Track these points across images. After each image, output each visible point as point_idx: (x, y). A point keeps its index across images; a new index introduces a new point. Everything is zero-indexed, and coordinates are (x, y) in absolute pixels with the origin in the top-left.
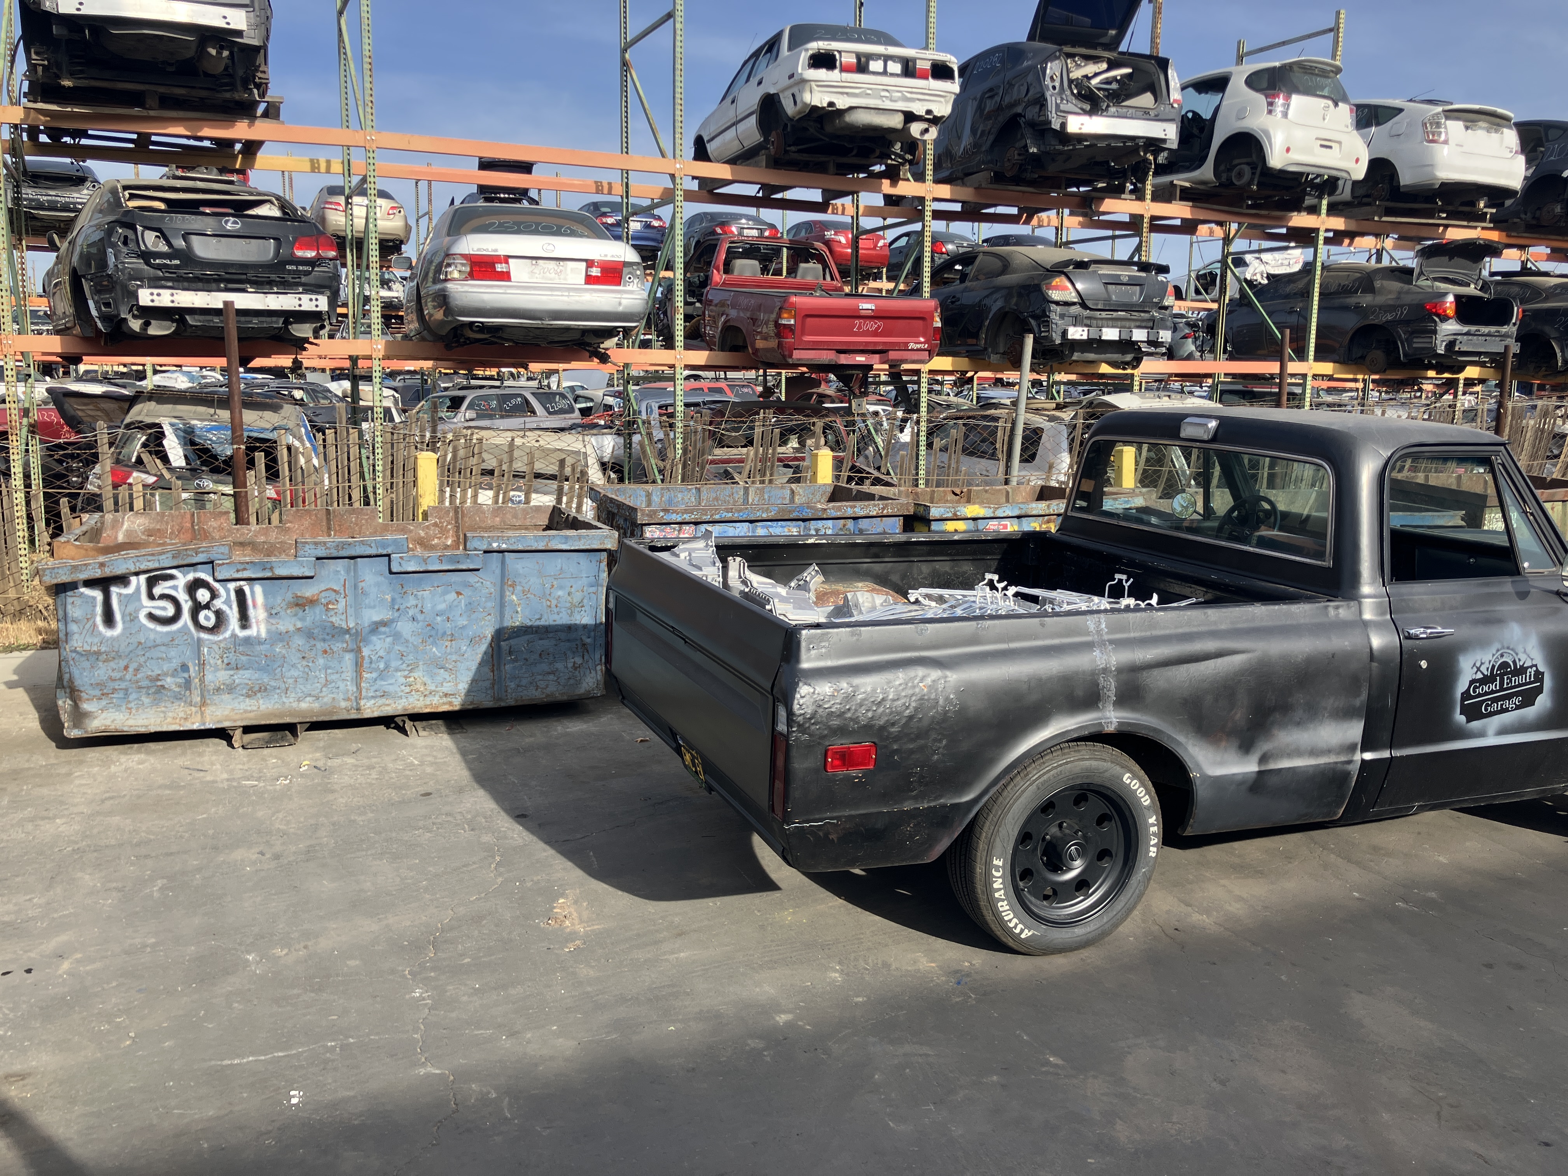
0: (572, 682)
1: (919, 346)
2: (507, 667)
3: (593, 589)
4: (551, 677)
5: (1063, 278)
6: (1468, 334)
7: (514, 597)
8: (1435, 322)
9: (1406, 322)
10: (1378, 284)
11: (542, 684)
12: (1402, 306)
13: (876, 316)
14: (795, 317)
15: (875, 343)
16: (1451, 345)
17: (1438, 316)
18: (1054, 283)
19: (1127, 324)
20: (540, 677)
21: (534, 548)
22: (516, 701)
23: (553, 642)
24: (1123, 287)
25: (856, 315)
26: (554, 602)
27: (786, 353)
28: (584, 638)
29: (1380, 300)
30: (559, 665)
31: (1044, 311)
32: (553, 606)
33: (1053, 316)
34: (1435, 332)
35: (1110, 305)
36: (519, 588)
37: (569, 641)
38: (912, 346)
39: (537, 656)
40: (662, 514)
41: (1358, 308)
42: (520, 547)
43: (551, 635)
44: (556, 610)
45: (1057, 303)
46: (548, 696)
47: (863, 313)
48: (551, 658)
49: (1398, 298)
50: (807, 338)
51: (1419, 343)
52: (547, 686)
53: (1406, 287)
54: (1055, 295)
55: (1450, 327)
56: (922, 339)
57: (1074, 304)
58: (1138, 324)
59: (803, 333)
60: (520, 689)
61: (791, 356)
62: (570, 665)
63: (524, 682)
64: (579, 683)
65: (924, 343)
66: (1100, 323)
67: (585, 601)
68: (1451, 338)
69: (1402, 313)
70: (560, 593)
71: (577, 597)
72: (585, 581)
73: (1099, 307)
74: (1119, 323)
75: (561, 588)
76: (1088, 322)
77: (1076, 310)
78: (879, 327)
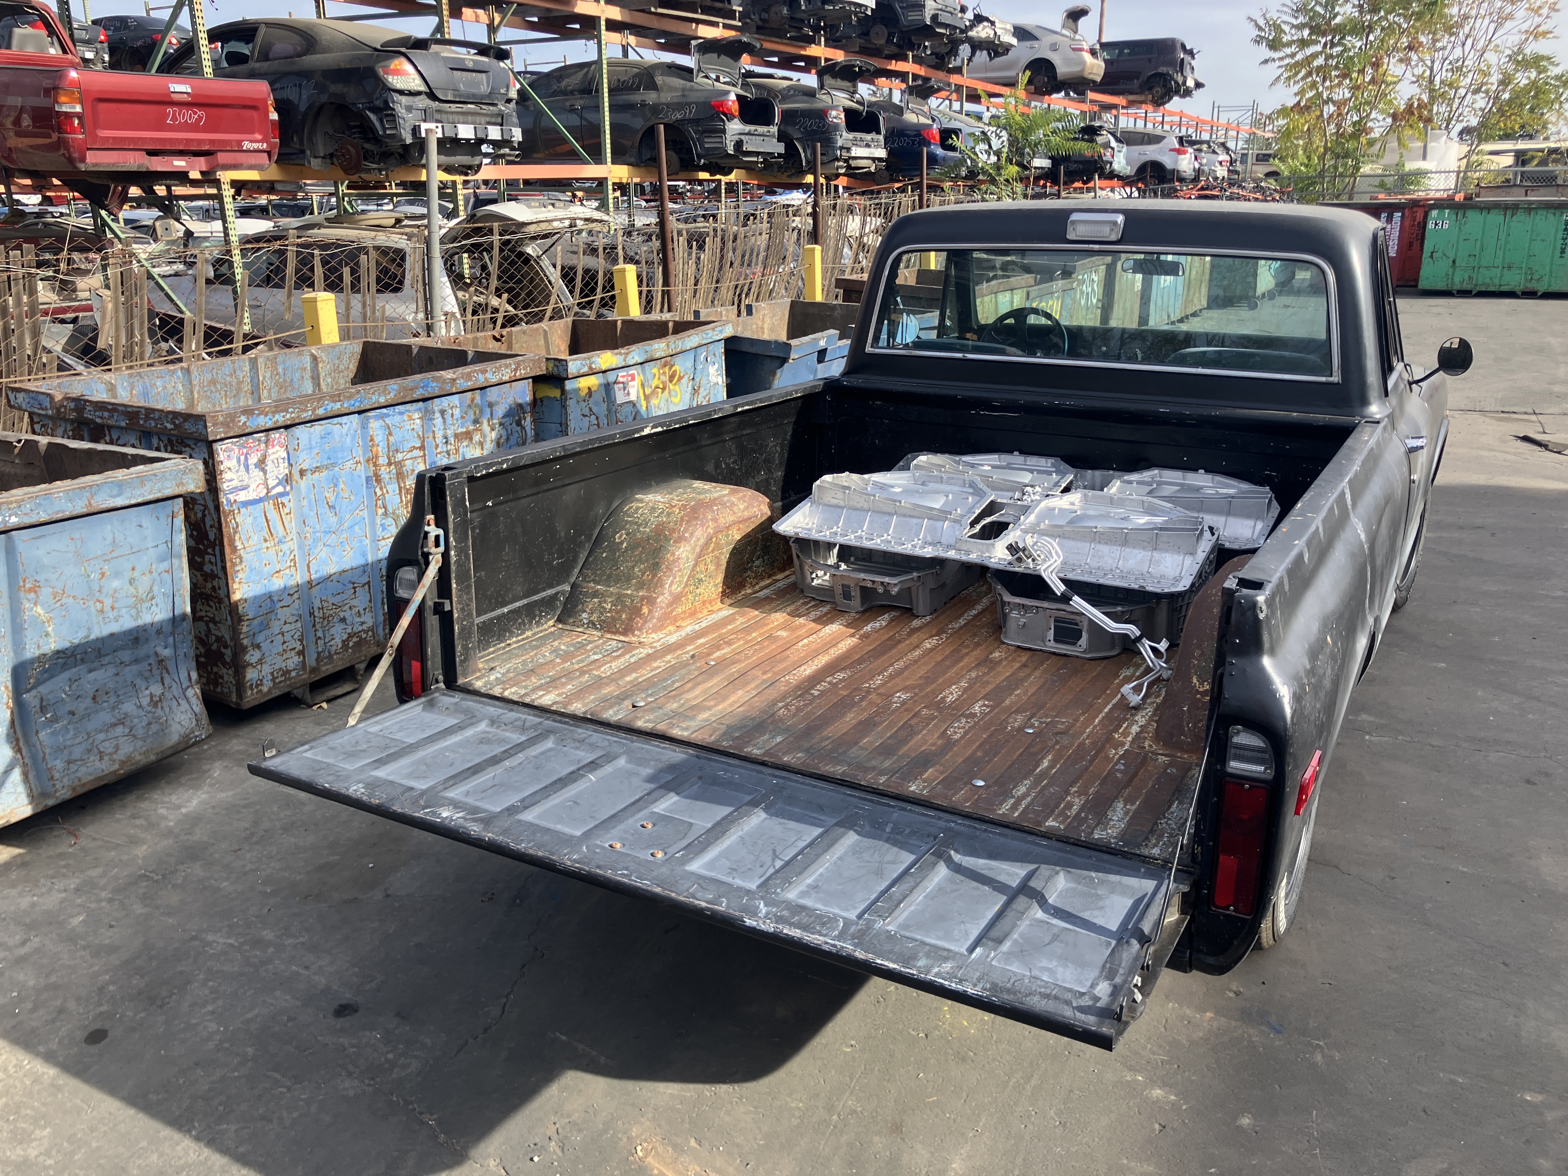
0: (154, 728)
1: (256, 146)
2: (42, 735)
3: (166, 565)
4: (120, 730)
5: (403, 60)
6: (749, 134)
7: (39, 610)
8: (723, 121)
9: (696, 121)
10: (659, 80)
11: (108, 747)
12: (689, 104)
13: (194, 103)
14: (81, 103)
15: (200, 141)
16: (739, 144)
17: (725, 115)
18: (392, 67)
19: (478, 119)
20: (102, 736)
21: (67, 514)
22: (74, 789)
23: (111, 670)
24: (469, 74)
25: (166, 101)
26: (108, 602)
27: (76, 155)
28: (159, 649)
29: (666, 97)
30: (129, 707)
31: (386, 102)
32: (107, 608)
33: (397, 107)
34: (724, 131)
35: (460, 96)
36: (45, 592)
37: (136, 661)
38: (247, 145)
39: (88, 702)
40: (243, 419)
41: (644, 105)
42: (44, 517)
43: (107, 659)
44: (111, 615)
45: (401, 92)
46: (123, 763)
47: (176, 97)
48: (113, 699)
49: (684, 96)
50: (103, 133)
51: (710, 143)
52: (117, 748)
53: (689, 84)
54: (396, 82)
55: (735, 127)
56: (259, 137)
57: (419, 93)
58: (488, 119)
59: (96, 125)
60: (73, 767)
61: (83, 160)
62: (145, 701)
63: (77, 752)
64: (164, 727)
65: (262, 141)
66: (451, 117)
67: (155, 588)
68: (737, 138)
69: (690, 112)
70: (116, 584)
71: (144, 583)
72: (152, 552)
73: (450, 98)
74: (470, 118)
75: (117, 574)
76: (437, 116)
77: (423, 102)
78: (200, 118)
